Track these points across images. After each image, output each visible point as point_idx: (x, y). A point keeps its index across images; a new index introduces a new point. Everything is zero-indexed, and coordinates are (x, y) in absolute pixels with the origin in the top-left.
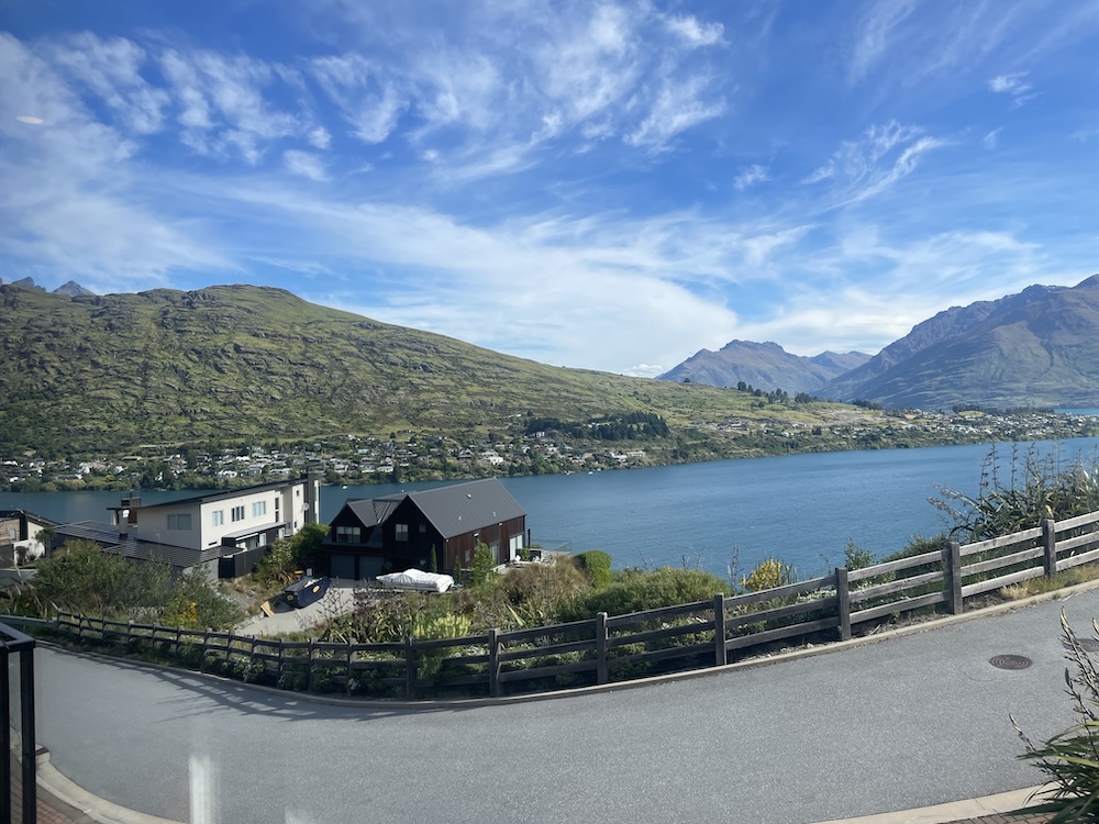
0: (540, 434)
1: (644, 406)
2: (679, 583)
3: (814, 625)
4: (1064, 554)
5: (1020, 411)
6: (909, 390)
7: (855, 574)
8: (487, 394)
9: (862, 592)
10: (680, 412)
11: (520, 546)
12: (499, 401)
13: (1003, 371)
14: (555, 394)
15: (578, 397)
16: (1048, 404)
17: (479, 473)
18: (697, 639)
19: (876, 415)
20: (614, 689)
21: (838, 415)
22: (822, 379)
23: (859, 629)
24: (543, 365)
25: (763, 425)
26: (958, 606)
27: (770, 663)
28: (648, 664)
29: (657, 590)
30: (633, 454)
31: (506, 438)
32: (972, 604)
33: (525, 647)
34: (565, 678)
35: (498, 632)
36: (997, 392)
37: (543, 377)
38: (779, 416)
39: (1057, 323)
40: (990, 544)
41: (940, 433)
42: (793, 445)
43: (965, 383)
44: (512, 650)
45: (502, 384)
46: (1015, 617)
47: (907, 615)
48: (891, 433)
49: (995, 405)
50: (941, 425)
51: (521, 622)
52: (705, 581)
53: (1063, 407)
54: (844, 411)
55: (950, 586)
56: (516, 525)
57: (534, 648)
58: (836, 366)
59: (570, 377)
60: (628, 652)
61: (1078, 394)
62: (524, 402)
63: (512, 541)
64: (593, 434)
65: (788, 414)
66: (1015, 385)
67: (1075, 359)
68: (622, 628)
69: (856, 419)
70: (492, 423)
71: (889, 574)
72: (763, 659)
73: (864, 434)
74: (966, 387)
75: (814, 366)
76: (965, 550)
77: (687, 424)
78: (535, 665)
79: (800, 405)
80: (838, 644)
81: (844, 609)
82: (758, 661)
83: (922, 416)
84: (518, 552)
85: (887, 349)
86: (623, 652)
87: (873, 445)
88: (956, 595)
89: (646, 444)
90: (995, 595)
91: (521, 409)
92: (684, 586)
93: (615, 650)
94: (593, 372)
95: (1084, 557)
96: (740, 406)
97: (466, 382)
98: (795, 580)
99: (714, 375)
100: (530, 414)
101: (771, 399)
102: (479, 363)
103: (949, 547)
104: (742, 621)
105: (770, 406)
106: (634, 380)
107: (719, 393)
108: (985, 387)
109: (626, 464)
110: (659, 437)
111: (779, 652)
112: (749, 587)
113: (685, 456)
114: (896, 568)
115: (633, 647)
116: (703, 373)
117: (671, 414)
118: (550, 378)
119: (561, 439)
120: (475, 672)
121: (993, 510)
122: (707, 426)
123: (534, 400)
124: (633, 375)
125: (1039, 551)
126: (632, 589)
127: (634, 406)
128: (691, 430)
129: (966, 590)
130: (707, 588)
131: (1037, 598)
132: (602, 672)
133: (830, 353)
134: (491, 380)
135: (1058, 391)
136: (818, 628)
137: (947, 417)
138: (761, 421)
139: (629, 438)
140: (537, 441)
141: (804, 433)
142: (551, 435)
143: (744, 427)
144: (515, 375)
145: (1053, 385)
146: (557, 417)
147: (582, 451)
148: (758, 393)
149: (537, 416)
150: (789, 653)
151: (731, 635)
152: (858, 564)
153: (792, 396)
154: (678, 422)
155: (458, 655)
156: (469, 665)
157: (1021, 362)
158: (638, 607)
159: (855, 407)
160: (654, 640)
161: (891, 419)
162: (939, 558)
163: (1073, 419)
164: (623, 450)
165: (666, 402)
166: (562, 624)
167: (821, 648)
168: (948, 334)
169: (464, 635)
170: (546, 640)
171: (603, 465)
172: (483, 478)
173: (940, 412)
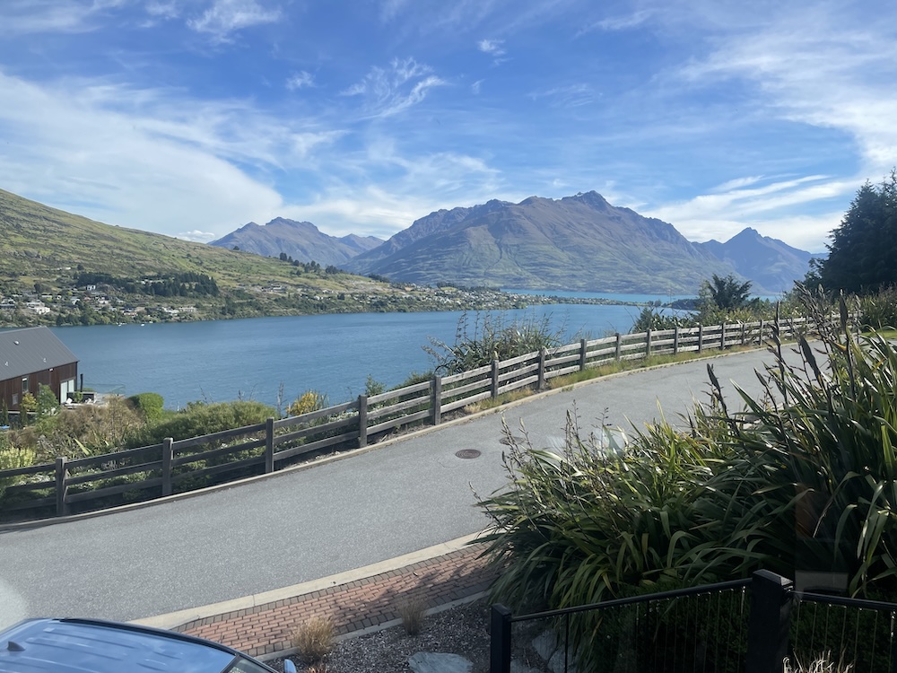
0: (90, 287)
1: (197, 267)
2: (236, 412)
3: (341, 438)
4: (503, 383)
5: (479, 289)
6: (409, 269)
7: (372, 399)
8: (33, 246)
9: (376, 412)
10: (230, 275)
11: (72, 390)
12: (46, 253)
13: (471, 259)
14: (108, 251)
15: (132, 255)
16: (497, 285)
17: (23, 321)
18: (250, 454)
19: (385, 287)
20: (177, 499)
21: (357, 285)
22: (347, 256)
23: (372, 439)
24: (96, 223)
25: (299, 290)
26: (438, 419)
27: (307, 468)
28: (208, 477)
29: (218, 418)
30: (184, 309)
31: (54, 289)
32: (446, 418)
33: (91, 472)
34: (132, 495)
35: (65, 460)
36: (466, 274)
37: (94, 234)
38: (312, 283)
39: (506, 228)
40: (461, 376)
41: (427, 303)
42: (322, 307)
43: (446, 266)
44: (80, 475)
45: (50, 237)
46: (472, 425)
47: (405, 427)
48: (395, 300)
49: (464, 284)
50: (428, 296)
51: (85, 451)
52: (258, 409)
53: (505, 287)
54: (362, 282)
55: (433, 406)
56: (69, 371)
57: (101, 472)
58: (358, 246)
59: (124, 236)
60: (191, 469)
61: (515, 279)
62: (74, 256)
63: (63, 386)
64: (146, 290)
65: (319, 282)
66: (478, 270)
67: (515, 255)
68: (185, 449)
69: (371, 288)
70: (37, 274)
71: (394, 399)
72: (302, 465)
73: (375, 300)
74: (446, 270)
75: (341, 244)
76: (445, 381)
77: (236, 286)
78: (102, 486)
79: (329, 275)
80: (358, 450)
81: (363, 425)
82: (298, 467)
83: (416, 289)
84: (69, 395)
85: (396, 237)
86: (186, 469)
87: (382, 309)
88: (437, 412)
89: (198, 301)
90: (461, 411)
91: (70, 263)
92: (242, 414)
93: (179, 468)
94: (147, 234)
95: (515, 385)
96: (281, 273)
97: (9, 233)
98: (328, 405)
99: (260, 244)
100: (80, 268)
101: (307, 269)
102: (25, 214)
103: (435, 379)
104: (288, 438)
105: (305, 275)
106: (188, 244)
107: (264, 261)
108: (459, 271)
109: (178, 318)
110: (209, 295)
111: (314, 459)
112: (293, 413)
113: (233, 312)
114: (400, 394)
115: (196, 464)
116: (251, 243)
117: (221, 276)
118: (103, 235)
119: (113, 294)
120: (41, 496)
121: (462, 354)
122: (252, 288)
123: (84, 255)
124: (187, 239)
125: (488, 381)
126: (195, 418)
127: (187, 267)
128: (239, 291)
129: (444, 408)
130: (259, 415)
131: (486, 412)
132: (167, 486)
133: (354, 236)
134: (38, 232)
135: (503, 276)
136: (344, 440)
137: (433, 291)
138: (298, 286)
139: (181, 295)
140: (88, 294)
141: (331, 298)
142: (103, 289)
143: (284, 290)
144: (64, 229)
145: (501, 272)
146: (109, 272)
147: (134, 304)
148: (296, 264)
149: (88, 270)
150: (322, 459)
151: (278, 449)
152: (374, 392)
153: (323, 267)
154: (227, 284)
155: (23, 483)
156: (34, 491)
157: (482, 254)
158: (200, 432)
159: (370, 279)
160: (213, 458)
161: (395, 290)
162: (428, 386)
163: (511, 296)
164: (175, 306)
165: (217, 266)
166: (128, 450)
167: (346, 454)
168: (437, 230)
169: (29, 465)
170: (112, 464)
171: (155, 319)
172: (27, 326)
173: (428, 286)
